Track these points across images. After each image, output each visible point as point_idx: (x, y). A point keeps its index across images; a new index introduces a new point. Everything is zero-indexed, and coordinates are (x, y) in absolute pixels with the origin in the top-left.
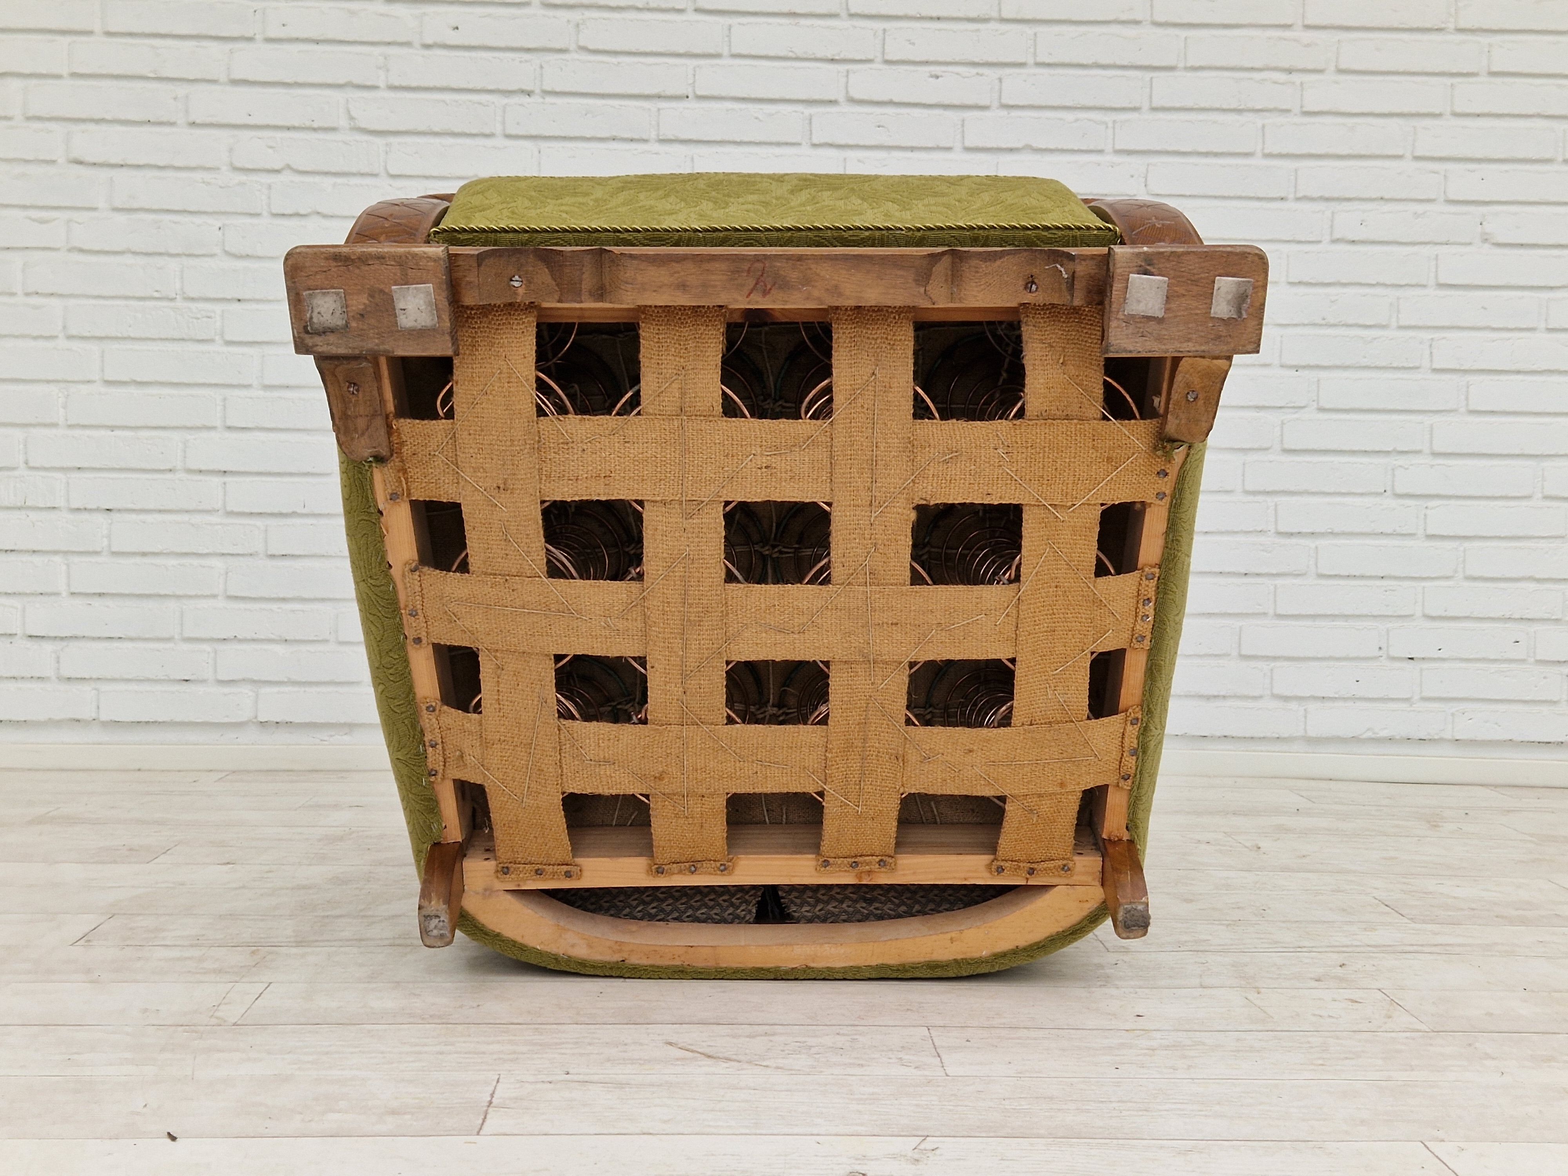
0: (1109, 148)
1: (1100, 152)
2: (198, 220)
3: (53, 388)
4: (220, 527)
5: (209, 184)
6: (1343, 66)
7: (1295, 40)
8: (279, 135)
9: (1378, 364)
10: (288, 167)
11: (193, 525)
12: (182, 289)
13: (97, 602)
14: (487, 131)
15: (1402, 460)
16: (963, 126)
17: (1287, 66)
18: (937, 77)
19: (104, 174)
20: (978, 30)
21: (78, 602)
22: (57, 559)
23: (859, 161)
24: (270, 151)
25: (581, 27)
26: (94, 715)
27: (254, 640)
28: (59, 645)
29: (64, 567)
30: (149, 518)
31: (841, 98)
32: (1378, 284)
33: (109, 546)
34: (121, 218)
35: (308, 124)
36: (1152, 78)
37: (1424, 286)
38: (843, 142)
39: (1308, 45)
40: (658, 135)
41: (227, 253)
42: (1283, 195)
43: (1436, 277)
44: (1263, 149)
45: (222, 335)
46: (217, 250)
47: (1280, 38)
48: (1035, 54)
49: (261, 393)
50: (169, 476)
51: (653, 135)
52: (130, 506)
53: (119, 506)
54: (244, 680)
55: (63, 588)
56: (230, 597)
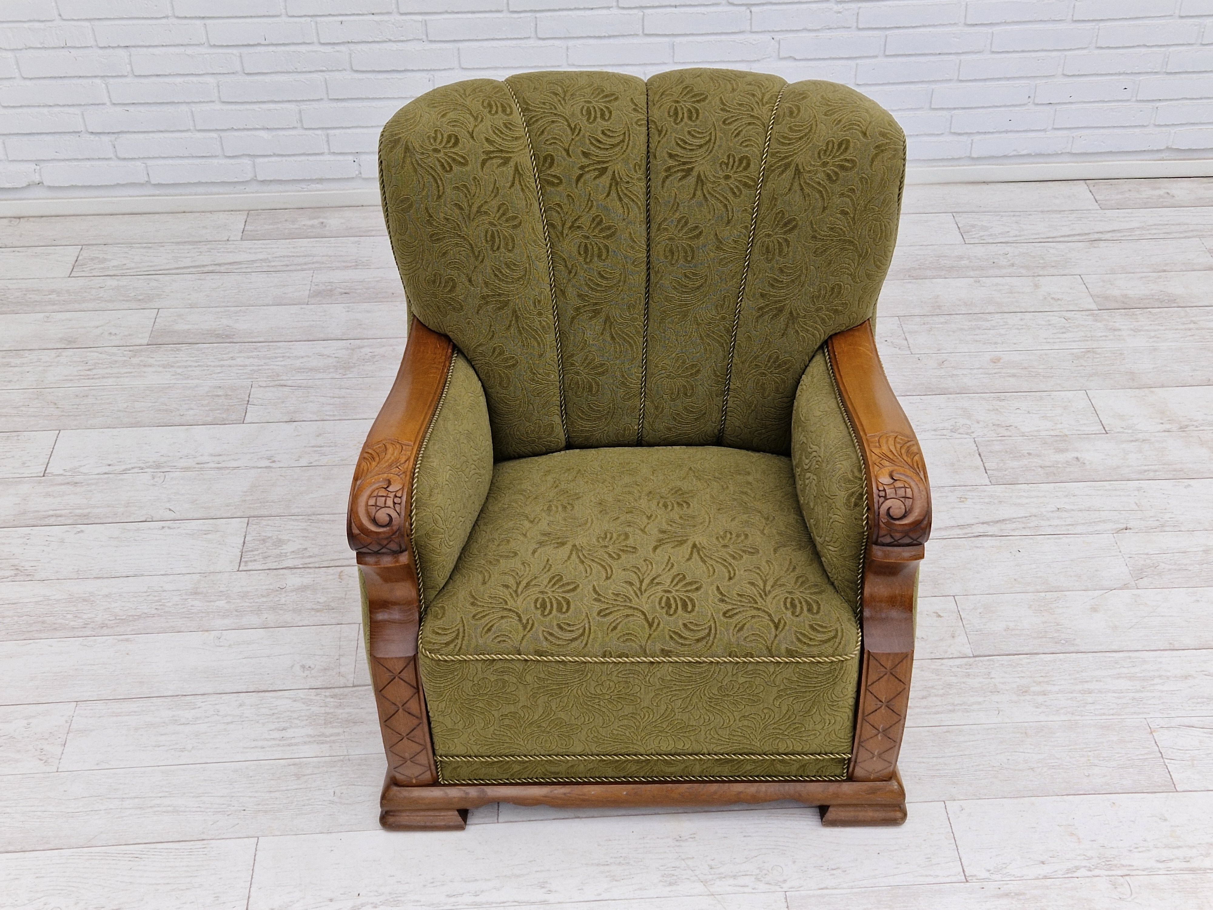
4: (208, 55)
11: (188, 55)
13: (132, 109)
21: (119, 109)
22: (98, 81)
26: (146, 179)
27: (244, 129)
28: (113, 137)
29: (104, 85)
30: (157, 51)
50: (164, 21)
52: (141, 44)
53: (133, 44)
54: (244, 155)
55: (106, 100)
56: (224, 102)
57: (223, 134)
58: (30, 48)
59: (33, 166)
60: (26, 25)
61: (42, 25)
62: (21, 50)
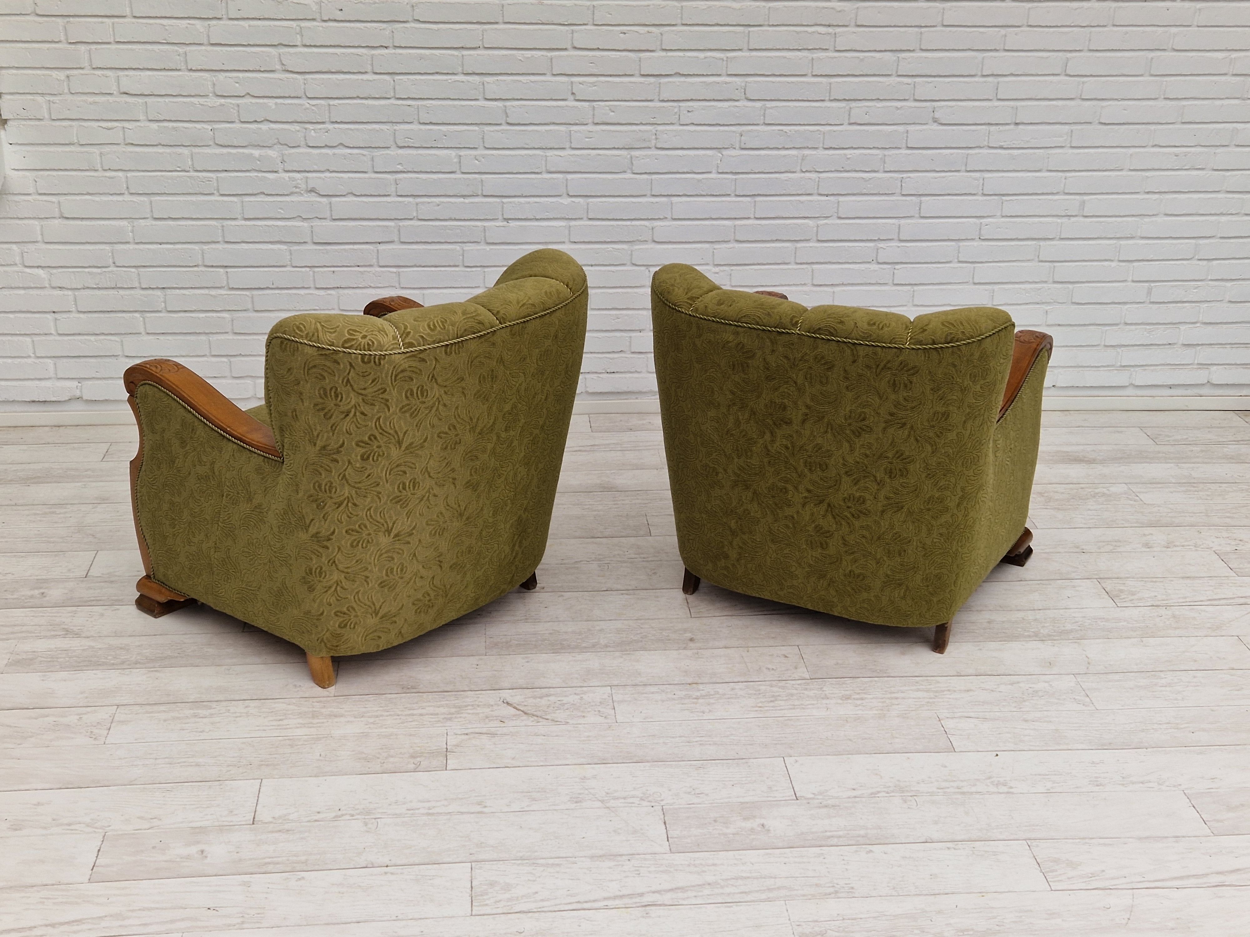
0: (724, 72)
1: (720, 75)
2: (198, 126)
3: (124, 223)
4: (227, 296)
5: (202, 105)
6: (859, 23)
7: (832, 8)
8: (241, 75)
9: (872, 192)
10: (248, 94)
12: (193, 165)
13: (162, 338)
14: (363, 71)
15: (882, 245)
16: (640, 61)
17: (828, 24)
18: (625, 33)
19: (140, 100)
20: (648, 6)
21: (151, 337)
22: (137, 315)
23: (580, 83)
24: (237, 85)
25: (415, 8)
29: (141, 319)
31: (569, 47)
32: (874, 148)
33: (166, 307)
34: (155, 126)
35: (258, 68)
36: (749, 32)
37: (900, 148)
38: (570, 73)
39: (840, 11)
40: (463, 70)
41: (217, 145)
42: (822, 99)
43: (907, 144)
44: (812, 72)
45: (218, 191)
46: (211, 143)
47: (824, 8)
48: (682, 18)
49: (243, 222)
50: (196, 269)
51: (460, 69)
52: (175, 286)
53: (169, 286)
54: (247, 376)
55: (142, 330)
56: (236, 333)
57: (232, 359)
58: (88, 288)
59: (75, 383)
60: (87, 270)
61: (99, 270)
62: (79, 289)
